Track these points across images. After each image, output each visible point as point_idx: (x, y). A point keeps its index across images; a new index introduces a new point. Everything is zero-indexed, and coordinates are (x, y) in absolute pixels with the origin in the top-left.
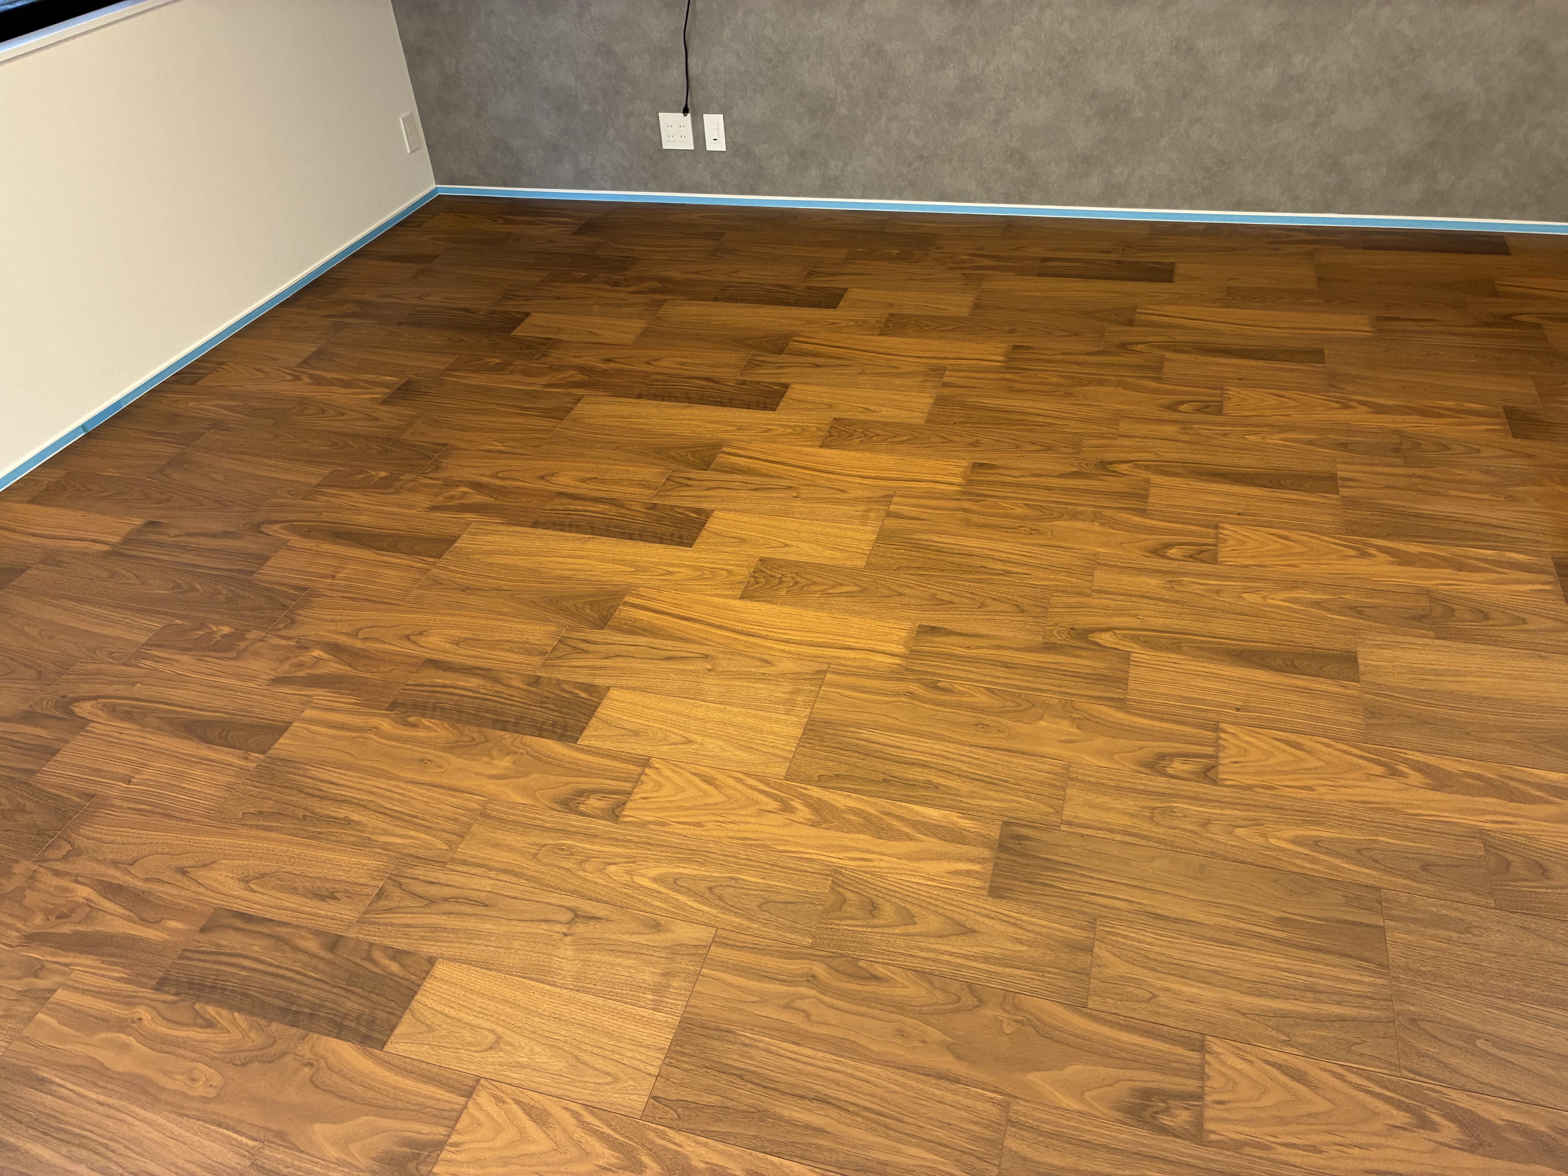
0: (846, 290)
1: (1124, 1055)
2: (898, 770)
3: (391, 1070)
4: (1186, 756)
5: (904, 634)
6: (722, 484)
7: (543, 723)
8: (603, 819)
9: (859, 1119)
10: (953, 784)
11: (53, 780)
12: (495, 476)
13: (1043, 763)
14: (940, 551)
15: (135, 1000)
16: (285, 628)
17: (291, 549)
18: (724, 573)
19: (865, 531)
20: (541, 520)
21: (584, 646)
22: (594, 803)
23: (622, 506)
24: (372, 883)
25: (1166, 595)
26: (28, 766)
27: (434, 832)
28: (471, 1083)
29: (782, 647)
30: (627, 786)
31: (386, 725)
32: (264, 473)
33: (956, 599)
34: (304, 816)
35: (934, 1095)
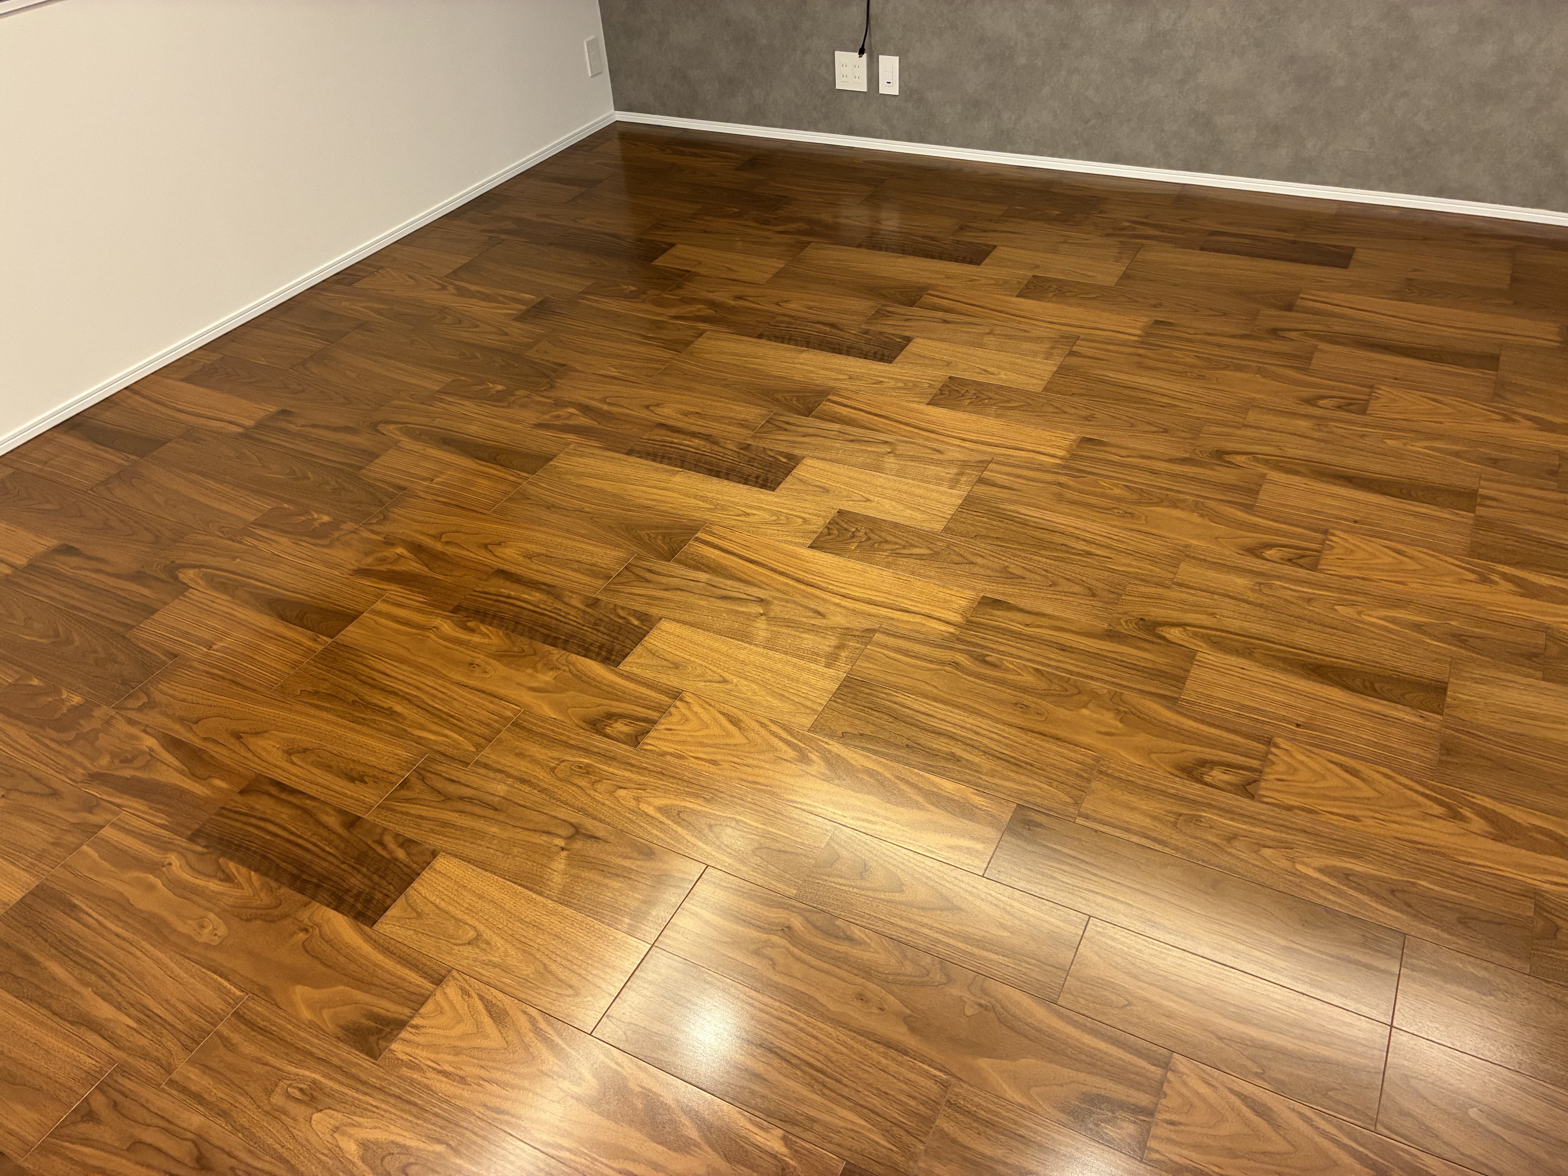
0: (995, 247)
1: (1083, 1057)
2: (925, 739)
3: (375, 948)
4: (1229, 766)
5: (964, 603)
6: (819, 432)
7: (591, 644)
8: (625, 743)
9: (799, 1072)
10: (976, 760)
11: (146, 636)
12: (604, 401)
13: (1075, 752)
14: (1025, 524)
15: (169, 846)
16: (377, 523)
17: (400, 449)
18: (800, 520)
19: (951, 495)
20: (637, 448)
21: (648, 575)
22: (620, 727)
23: (716, 443)
24: (399, 773)
25: (1252, 596)
26: (130, 622)
27: (466, 734)
28: (443, 972)
29: (838, 601)
30: (654, 715)
31: (447, 627)
32: (394, 376)
33: (1027, 574)
34: (354, 702)
35: (879, 1063)
